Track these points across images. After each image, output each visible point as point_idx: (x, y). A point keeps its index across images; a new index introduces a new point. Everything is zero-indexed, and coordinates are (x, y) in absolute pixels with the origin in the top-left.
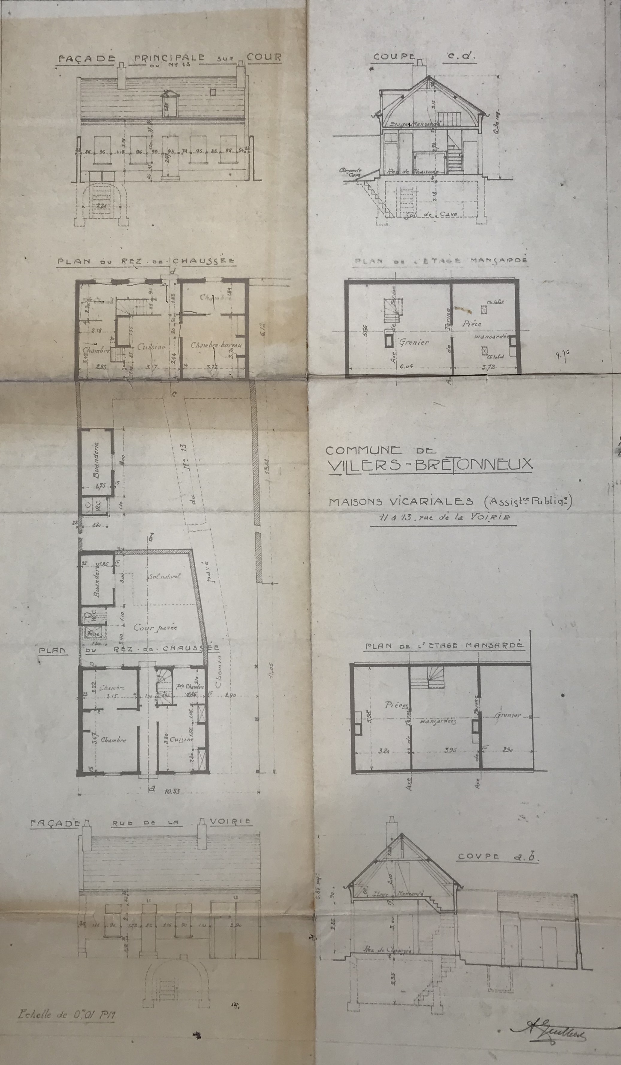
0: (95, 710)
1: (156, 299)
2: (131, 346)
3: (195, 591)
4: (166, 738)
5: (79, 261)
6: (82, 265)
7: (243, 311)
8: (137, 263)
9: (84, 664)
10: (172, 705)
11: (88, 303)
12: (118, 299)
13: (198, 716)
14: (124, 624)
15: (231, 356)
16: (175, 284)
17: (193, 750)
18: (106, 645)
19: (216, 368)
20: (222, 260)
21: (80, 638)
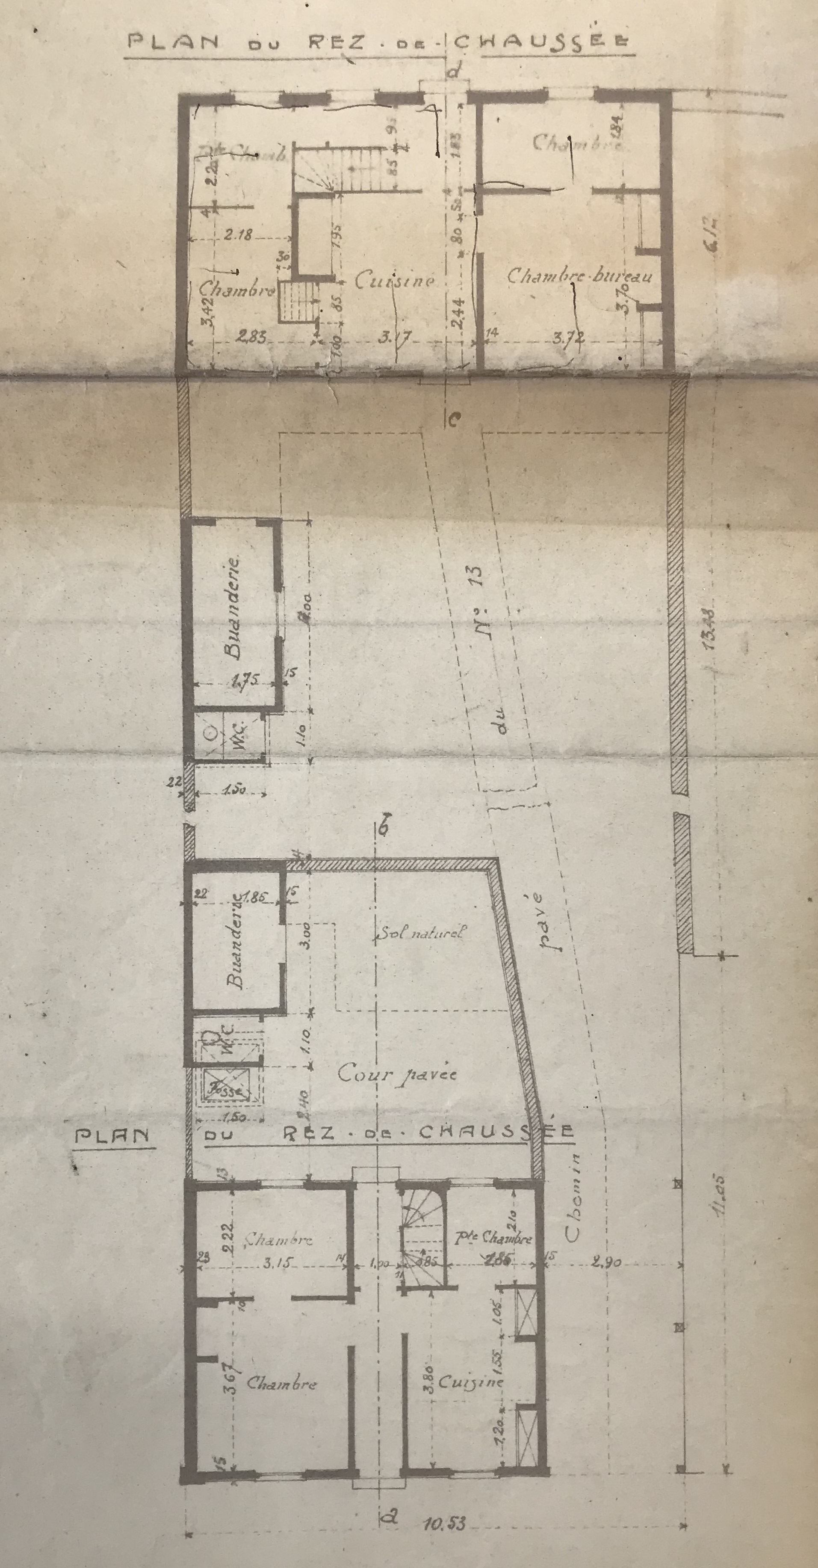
0: (232, 1300)
1: (406, 149)
2: (338, 279)
3: (505, 974)
4: (428, 1378)
5: (187, 41)
6: (197, 52)
7: (654, 182)
8: (351, 47)
9: (201, 1174)
10: (445, 1287)
11: (214, 158)
12: (300, 149)
13: (517, 1317)
14: (311, 1064)
15: (622, 307)
16: (460, 106)
17: (502, 1411)
18: (262, 1121)
19: (578, 341)
20: (595, 39)
21: (189, 1102)
